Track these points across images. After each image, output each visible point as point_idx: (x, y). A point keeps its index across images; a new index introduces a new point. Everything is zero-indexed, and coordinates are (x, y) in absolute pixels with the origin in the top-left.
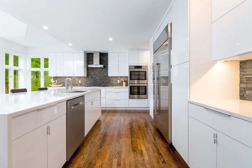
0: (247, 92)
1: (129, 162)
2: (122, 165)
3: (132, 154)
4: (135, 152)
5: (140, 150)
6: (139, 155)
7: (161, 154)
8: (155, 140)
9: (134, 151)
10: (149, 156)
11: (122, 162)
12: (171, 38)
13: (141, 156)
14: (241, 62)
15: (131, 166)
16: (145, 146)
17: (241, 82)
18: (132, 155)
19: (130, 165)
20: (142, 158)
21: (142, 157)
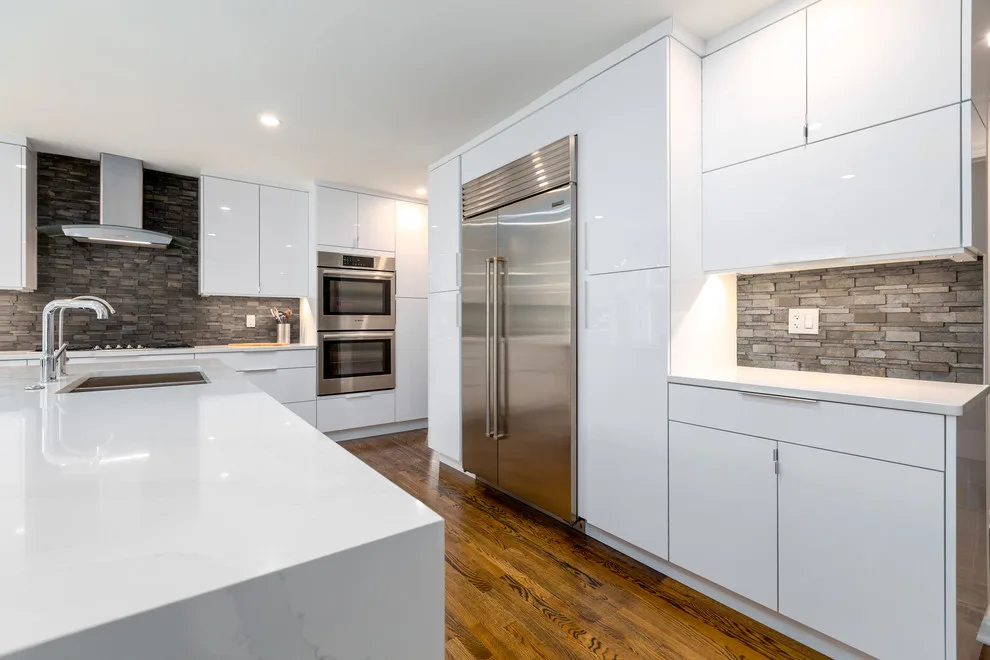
0: (756, 348)
1: (506, 628)
2: (493, 651)
3: (489, 598)
4: (493, 590)
5: (502, 578)
6: (514, 595)
7: (568, 565)
8: (515, 531)
9: (485, 587)
10: (544, 583)
11: (485, 640)
12: (576, 184)
13: (520, 592)
14: (741, 278)
15: (523, 639)
16: (504, 558)
17: (741, 325)
18: (490, 601)
19: (516, 636)
20: (530, 598)
21: (527, 597)
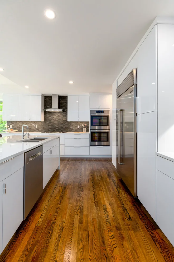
1: (92, 219)
2: (84, 223)
3: (95, 209)
4: (98, 208)
5: (103, 205)
6: (102, 211)
7: (126, 210)
8: (119, 193)
9: (97, 205)
10: (113, 212)
11: (85, 219)
12: (136, 84)
13: (105, 211)
15: (94, 224)
16: (108, 199)
18: (95, 211)
19: (93, 222)
20: (106, 214)
21: (105, 213)
